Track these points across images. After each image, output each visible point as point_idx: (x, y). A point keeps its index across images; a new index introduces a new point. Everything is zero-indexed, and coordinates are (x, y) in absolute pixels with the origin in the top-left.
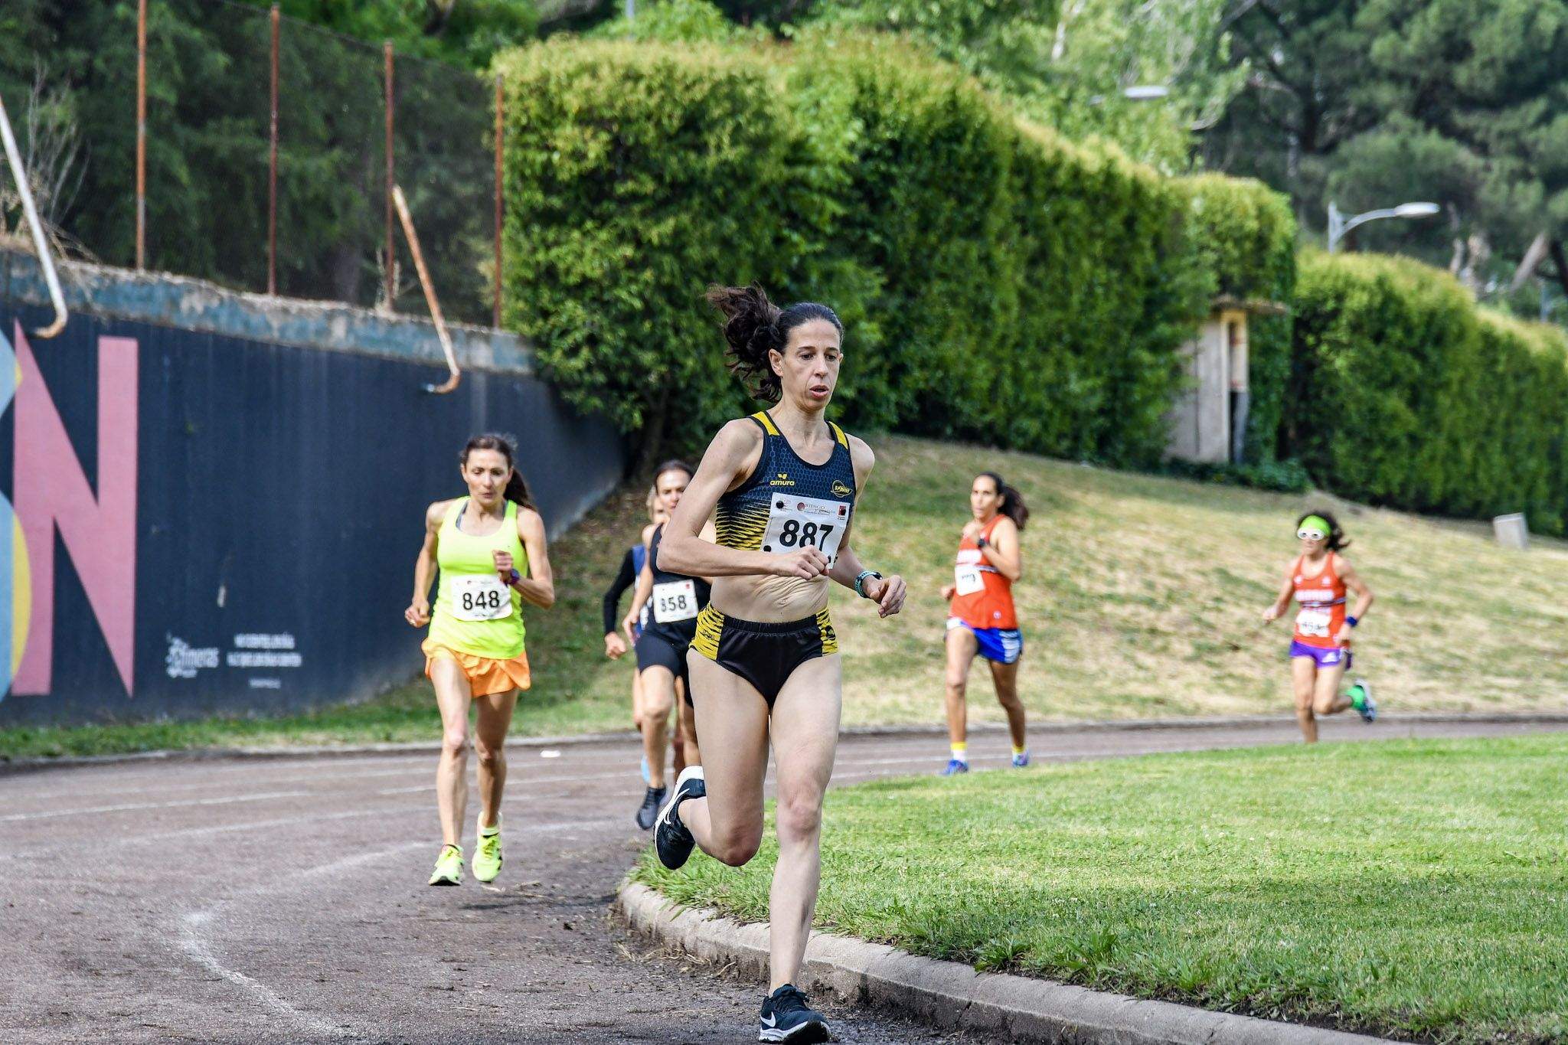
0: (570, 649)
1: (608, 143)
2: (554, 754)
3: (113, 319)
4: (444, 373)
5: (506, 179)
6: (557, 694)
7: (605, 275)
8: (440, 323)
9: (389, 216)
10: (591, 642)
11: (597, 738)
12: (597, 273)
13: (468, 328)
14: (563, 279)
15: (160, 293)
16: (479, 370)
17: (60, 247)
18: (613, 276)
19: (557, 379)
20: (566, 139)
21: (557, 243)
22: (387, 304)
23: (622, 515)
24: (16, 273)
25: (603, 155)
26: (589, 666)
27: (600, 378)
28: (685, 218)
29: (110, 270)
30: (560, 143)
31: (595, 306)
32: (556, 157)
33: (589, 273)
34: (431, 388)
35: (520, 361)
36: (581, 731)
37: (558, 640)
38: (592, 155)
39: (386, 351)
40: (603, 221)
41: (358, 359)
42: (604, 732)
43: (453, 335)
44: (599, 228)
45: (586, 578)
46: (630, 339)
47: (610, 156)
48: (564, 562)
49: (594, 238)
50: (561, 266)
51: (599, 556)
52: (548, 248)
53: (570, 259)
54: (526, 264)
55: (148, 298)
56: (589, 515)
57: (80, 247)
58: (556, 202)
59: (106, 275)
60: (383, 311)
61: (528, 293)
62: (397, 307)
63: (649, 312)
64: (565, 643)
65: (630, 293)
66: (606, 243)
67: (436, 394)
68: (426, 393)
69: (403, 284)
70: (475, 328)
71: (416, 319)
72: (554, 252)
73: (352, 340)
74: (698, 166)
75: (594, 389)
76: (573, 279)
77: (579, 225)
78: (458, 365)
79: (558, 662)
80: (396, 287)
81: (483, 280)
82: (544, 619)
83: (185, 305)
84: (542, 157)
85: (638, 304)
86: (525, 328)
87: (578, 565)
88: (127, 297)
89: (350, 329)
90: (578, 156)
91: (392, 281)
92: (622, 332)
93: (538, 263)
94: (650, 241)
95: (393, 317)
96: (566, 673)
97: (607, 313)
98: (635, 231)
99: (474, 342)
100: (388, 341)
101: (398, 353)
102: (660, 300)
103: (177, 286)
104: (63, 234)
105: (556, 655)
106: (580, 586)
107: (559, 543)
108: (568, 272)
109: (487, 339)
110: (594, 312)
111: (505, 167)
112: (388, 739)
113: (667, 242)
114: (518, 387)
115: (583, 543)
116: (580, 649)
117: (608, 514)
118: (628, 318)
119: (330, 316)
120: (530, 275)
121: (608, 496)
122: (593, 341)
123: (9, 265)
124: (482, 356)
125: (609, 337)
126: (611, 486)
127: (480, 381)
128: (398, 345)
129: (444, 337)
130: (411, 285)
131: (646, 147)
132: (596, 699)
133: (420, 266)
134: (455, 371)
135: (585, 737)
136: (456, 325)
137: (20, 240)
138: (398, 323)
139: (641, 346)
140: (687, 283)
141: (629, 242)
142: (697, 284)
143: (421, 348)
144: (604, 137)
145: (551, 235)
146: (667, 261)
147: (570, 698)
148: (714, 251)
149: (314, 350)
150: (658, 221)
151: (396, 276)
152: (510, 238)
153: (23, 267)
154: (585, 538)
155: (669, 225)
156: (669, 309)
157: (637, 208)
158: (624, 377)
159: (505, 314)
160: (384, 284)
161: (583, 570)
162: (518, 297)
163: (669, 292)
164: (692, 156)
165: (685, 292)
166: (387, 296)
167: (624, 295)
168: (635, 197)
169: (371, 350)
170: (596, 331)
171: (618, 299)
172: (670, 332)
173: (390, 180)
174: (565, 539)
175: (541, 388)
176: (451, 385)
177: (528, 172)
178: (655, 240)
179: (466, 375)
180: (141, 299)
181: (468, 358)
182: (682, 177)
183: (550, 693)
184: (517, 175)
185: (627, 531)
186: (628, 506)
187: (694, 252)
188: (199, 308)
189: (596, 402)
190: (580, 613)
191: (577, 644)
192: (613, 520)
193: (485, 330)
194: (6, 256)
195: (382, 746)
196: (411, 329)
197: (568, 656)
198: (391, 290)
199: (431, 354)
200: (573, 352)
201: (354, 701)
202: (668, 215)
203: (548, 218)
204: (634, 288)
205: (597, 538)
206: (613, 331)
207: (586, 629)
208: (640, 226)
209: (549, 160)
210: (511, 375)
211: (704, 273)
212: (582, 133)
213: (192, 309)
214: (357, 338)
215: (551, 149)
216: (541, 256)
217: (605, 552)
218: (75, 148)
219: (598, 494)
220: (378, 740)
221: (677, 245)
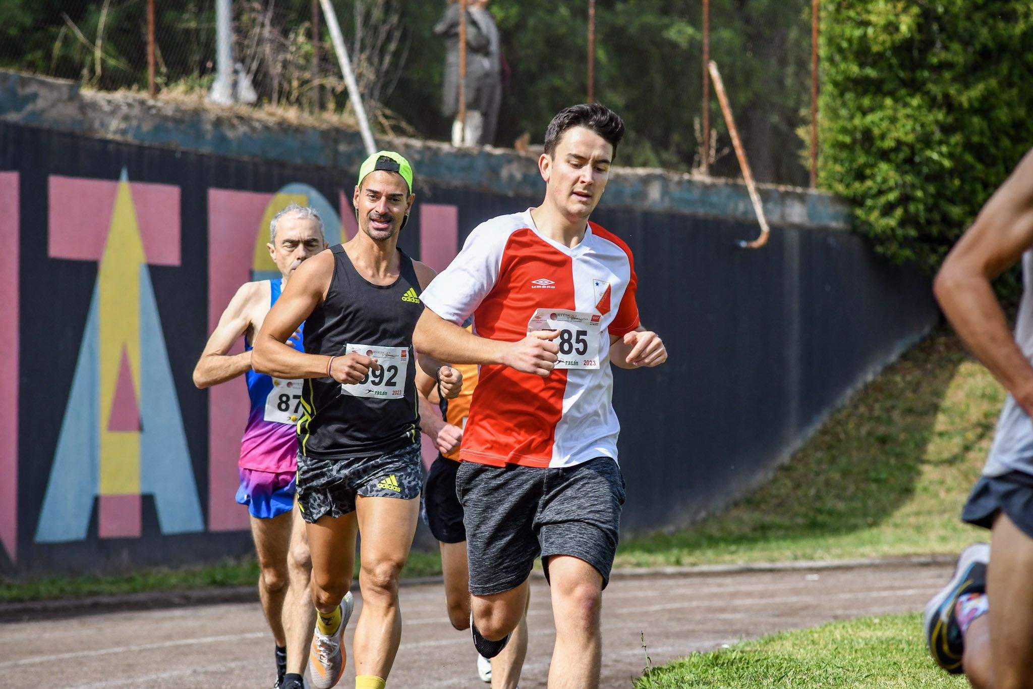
0: (877, 481)
1: (918, 16)
2: (815, 577)
3: (434, 187)
4: (753, 230)
5: (823, 52)
6: (859, 521)
7: (918, 140)
8: (751, 185)
9: (706, 90)
10: (897, 473)
11: (877, 561)
12: (910, 138)
13: (782, 188)
14: (879, 143)
15: (480, 164)
16: (793, 226)
17: (386, 123)
18: (926, 141)
19: (872, 235)
20: (879, 14)
21: (872, 110)
22: (703, 168)
23: (935, 357)
24: (342, 148)
25: (914, 27)
26: (893, 496)
27: (912, 232)
28: (993, 82)
29: (433, 144)
30: (873, 18)
31: (907, 167)
32: (870, 31)
33: (903, 138)
34: (743, 244)
35: (835, 218)
36: (863, 555)
37: (866, 471)
38: (904, 28)
39: (701, 211)
40: (914, 86)
41: (673, 218)
42: (885, 556)
43: (765, 197)
44: (912, 95)
45: (896, 415)
46: (939, 195)
47: (920, 27)
48: (876, 400)
49: (906, 105)
50: (876, 131)
51: (909, 394)
52: (864, 113)
53: (885, 124)
54: (844, 131)
55: (470, 168)
56: (904, 357)
57: (404, 125)
58: (871, 72)
59: (429, 148)
60: (700, 175)
61: (844, 155)
62: (713, 171)
63: (960, 170)
64: (873, 475)
65: (941, 154)
66: (919, 107)
67: (750, 250)
68: (739, 248)
69: (718, 150)
70: (790, 188)
71: (731, 181)
72: (870, 118)
73: (667, 200)
74: (1005, 34)
75: (906, 242)
76: (889, 143)
77: (892, 94)
78: (769, 223)
79: (864, 492)
80: (713, 152)
81: (801, 144)
82: (854, 453)
83: (504, 173)
84: (858, 33)
85: (947, 163)
86: (840, 188)
87: (889, 403)
88: (449, 168)
89: (665, 192)
90: (891, 27)
91: (709, 147)
92: (932, 189)
93: (855, 128)
94: (961, 105)
95: (708, 180)
96: (870, 503)
97: (918, 173)
98: (946, 96)
99: (788, 202)
100: (703, 202)
101: (713, 212)
102: (969, 158)
103: (497, 157)
104: (388, 112)
105: (862, 485)
106: (890, 422)
107: (874, 382)
108: (883, 137)
109: (802, 198)
110: (906, 172)
111: (822, 41)
112: (678, 563)
113: (976, 104)
114: (831, 241)
115: (896, 384)
116: (886, 481)
117: (922, 356)
118: (937, 176)
119: (646, 180)
120: (847, 139)
121: (923, 340)
122: (905, 199)
123: (336, 141)
124: (796, 213)
125: (919, 194)
126: (927, 330)
127: (793, 237)
128: (712, 205)
129: (755, 198)
130: (726, 151)
131: (956, 16)
132: (896, 526)
133: (733, 133)
134: (765, 228)
135: (866, 561)
136: (769, 186)
137: (347, 119)
138: (713, 185)
139: (952, 201)
140: (996, 141)
141: (940, 107)
142: (1006, 142)
143: (736, 206)
144: (915, 10)
145: (866, 102)
146: (976, 121)
147: (871, 525)
148: (1022, 112)
149: (629, 211)
150: (967, 86)
151: (713, 143)
152: (827, 106)
153: (349, 143)
154: (898, 378)
155: (977, 91)
156: (979, 166)
157: (948, 75)
158: (935, 230)
159: (822, 174)
160: (701, 150)
161: (893, 407)
162: (836, 160)
163: (978, 151)
164: (1001, 25)
165: (993, 150)
166: (704, 162)
167: (935, 156)
168: (945, 65)
169: (686, 210)
170: (909, 191)
171: (929, 160)
172: (979, 187)
173: (706, 56)
174: (879, 379)
175: (856, 241)
176: (762, 240)
177: (845, 45)
178: (966, 105)
179: (777, 232)
180: (463, 169)
181: (783, 216)
182: (990, 44)
183: (853, 521)
184: (834, 49)
185: (938, 372)
186: (942, 348)
187: (1003, 115)
188: (518, 176)
189: (907, 253)
190: (888, 447)
191: (883, 476)
192: (926, 361)
193: (799, 190)
194: (334, 133)
195: (670, 570)
196: (726, 191)
197: (874, 487)
198: (708, 155)
199: (745, 213)
200: (888, 210)
201: (672, 528)
202: (978, 80)
203: (862, 86)
204: (944, 149)
205: (909, 378)
206: (923, 189)
207: (893, 461)
208: (952, 91)
209: (865, 35)
210: (825, 231)
211: (1012, 132)
212: (895, 7)
213: (511, 177)
214: (672, 199)
215: (866, 24)
216: (857, 121)
217: (915, 391)
218: (397, 34)
219: (914, 338)
220: (668, 563)
221: (984, 108)
